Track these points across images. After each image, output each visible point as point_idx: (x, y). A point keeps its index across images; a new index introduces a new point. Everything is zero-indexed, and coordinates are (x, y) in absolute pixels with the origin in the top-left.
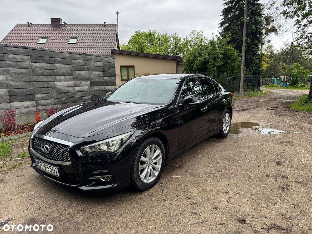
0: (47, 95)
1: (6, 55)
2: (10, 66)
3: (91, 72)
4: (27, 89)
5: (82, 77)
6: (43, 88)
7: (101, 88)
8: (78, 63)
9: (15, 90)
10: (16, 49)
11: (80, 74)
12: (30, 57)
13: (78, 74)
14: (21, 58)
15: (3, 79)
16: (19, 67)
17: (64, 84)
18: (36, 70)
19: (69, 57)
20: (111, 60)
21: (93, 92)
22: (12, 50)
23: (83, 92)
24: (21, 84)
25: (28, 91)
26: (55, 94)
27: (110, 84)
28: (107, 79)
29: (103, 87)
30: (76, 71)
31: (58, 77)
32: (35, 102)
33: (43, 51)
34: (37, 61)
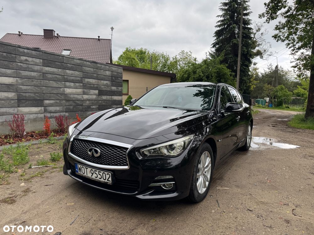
0: (55, 102)
1: (18, 56)
2: (21, 69)
3: (99, 81)
4: (37, 94)
5: (91, 85)
6: (53, 94)
7: (108, 97)
8: (87, 71)
9: (24, 94)
10: (28, 51)
11: (90, 82)
12: (42, 60)
13: (87, 82)
14: (33, 61)
15: (13, 81)
16: (30, 70)
17: (73, 92)
18: (47, 75)
19: (80, 63)
20: (119, 70)
21: (100, 102)
22: (24, 52)
23: (91, 101)
24: (31, 88)
25: (37, 96)
26: (64, 101)
27: (117, 95)
28: (114, 89)
29: (110, 97)
30: (86, 79)
31: (68, 84)
32: (43, 108)
33: (55, 56)
34: (49, 65)
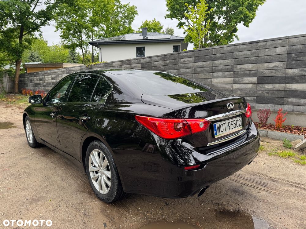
2: (181, 68)
3: (260, 65)
5: (245, 72)
7: (277, 86)
8: (241, 56)
10: (186, 54)
11: (244, 69)
12: (194, 58)
13: (240, 69)
14: (188, 60)
17: (221, 81)
18: (197, 69)
19: (231, 50)
21: (260, 92)
22: (183, 55)
23: (243, 91)
29: (283, 85)
30: (238, 66)
31: (215, 74)
33: (205, 51)
34: (199, 60)
